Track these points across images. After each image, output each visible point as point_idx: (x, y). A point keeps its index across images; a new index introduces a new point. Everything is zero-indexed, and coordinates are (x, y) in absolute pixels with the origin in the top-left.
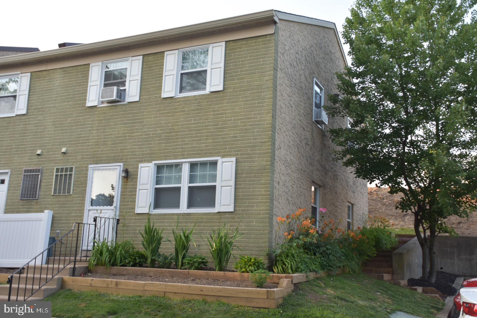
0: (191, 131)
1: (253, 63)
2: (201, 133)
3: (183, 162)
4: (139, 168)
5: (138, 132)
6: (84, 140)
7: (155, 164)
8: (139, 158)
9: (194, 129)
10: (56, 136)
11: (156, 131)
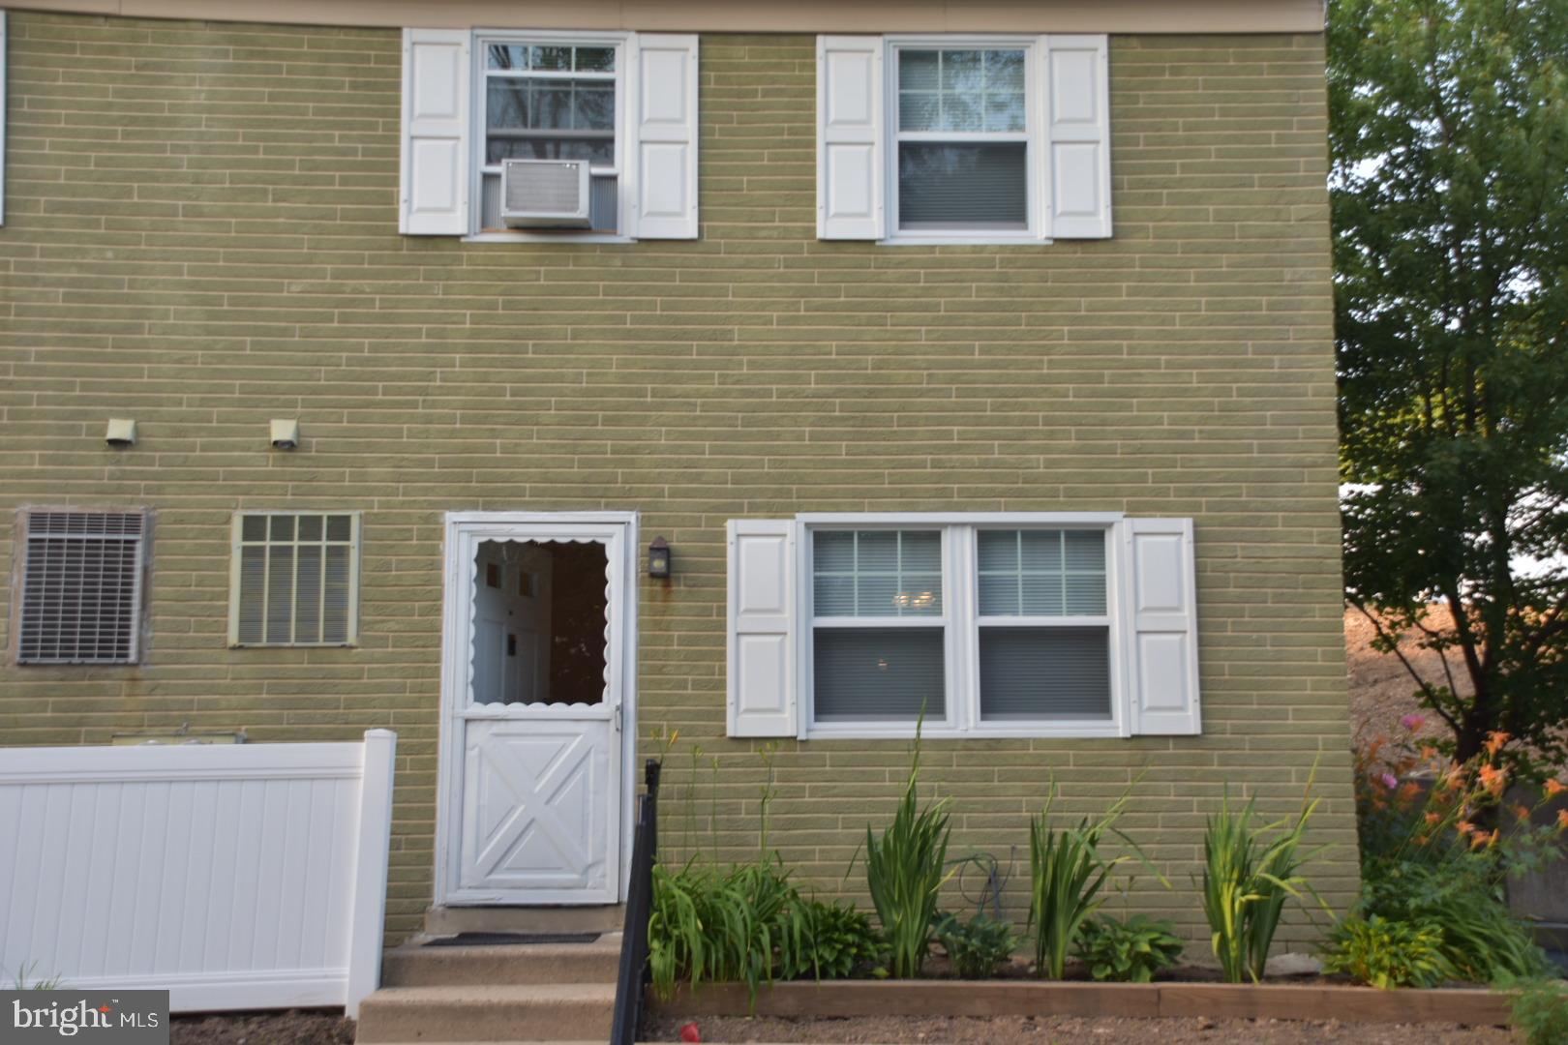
0: (974, 393)
1: (1238, 140)
2: (1024, 407)
3: (945, 525)
4: (730, 537)
5: (701, 379)
6: (400, 391)
7: (808, 525)
8: (718, 494)
9: (987, 390)
10: (222, 360)
11: (796, 379)
